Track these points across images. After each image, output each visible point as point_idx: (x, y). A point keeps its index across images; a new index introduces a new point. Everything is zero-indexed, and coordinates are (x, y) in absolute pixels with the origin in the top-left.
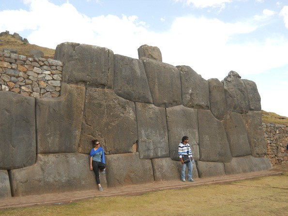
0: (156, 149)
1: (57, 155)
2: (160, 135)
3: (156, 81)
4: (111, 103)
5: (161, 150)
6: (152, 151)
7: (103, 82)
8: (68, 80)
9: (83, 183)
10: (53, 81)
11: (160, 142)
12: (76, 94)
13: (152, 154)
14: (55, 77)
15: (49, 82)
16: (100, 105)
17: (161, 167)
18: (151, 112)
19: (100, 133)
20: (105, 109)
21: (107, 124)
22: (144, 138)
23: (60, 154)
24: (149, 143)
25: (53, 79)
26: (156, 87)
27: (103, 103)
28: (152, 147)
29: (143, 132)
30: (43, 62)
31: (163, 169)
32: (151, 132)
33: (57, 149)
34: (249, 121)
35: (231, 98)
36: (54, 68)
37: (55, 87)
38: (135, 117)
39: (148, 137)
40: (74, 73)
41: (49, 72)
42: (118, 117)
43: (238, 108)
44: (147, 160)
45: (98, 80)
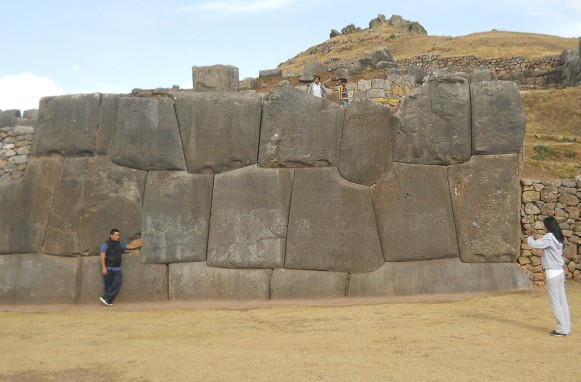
0: (171, 247)
1: (7, 257)
2: (183, 223)
3: (193, 129)
4: (94, 178)
5: (183, 249)
6: (164, 251)
7: (85, 147)
8: (37, 152)
9: (33, 295)
10: (16, 157)
11: (180, 236)
12: (40, 172)
13: (163, 257)
14: (20, 151)
15: (10, 159)
16: (75, 183)
17: (178, 279)
18: (171, 186)
19: (70, 225)
20: (81, 188)
21: (83, 211)
22: (150, 229)
23: (12, 256)
24: (158, 237)
25: (17, 154)
26: (193, 140)
27: (82, 179)
28: (163, 243)
29: (149, 220)
30: (6, 132)
31: (180, 281)
32: (165, 219)
33: (7, 248)
34: (466, 180)
35: (404, 135)
36: (21, 137)
37: (18, 165)
38: (139, 196)
39: (157, 227)
40: (43, 141)
41: (12, 146)
42: (104, 198)
43: (425, 154)
44: (153, 266)
45: (77, 146)
